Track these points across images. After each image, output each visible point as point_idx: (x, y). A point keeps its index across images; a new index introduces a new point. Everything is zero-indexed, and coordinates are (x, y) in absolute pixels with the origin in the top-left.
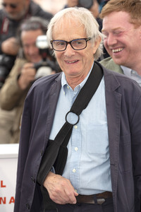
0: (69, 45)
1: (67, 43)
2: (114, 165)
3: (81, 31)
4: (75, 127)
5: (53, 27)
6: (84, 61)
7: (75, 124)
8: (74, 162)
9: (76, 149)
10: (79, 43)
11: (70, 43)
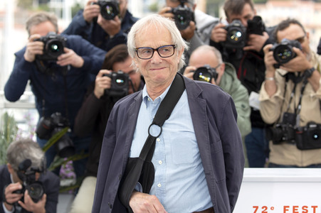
0: (156, 52)
1: (154, 50)
2: (209, 174)
3: (168, 38)
4: (158, 140)
5: (135, 35)
6: (171, 69)
7: (158, 137)
8: (160, 176)
9: (160, 162)
10: (167, 50)
11: (157, 50)
